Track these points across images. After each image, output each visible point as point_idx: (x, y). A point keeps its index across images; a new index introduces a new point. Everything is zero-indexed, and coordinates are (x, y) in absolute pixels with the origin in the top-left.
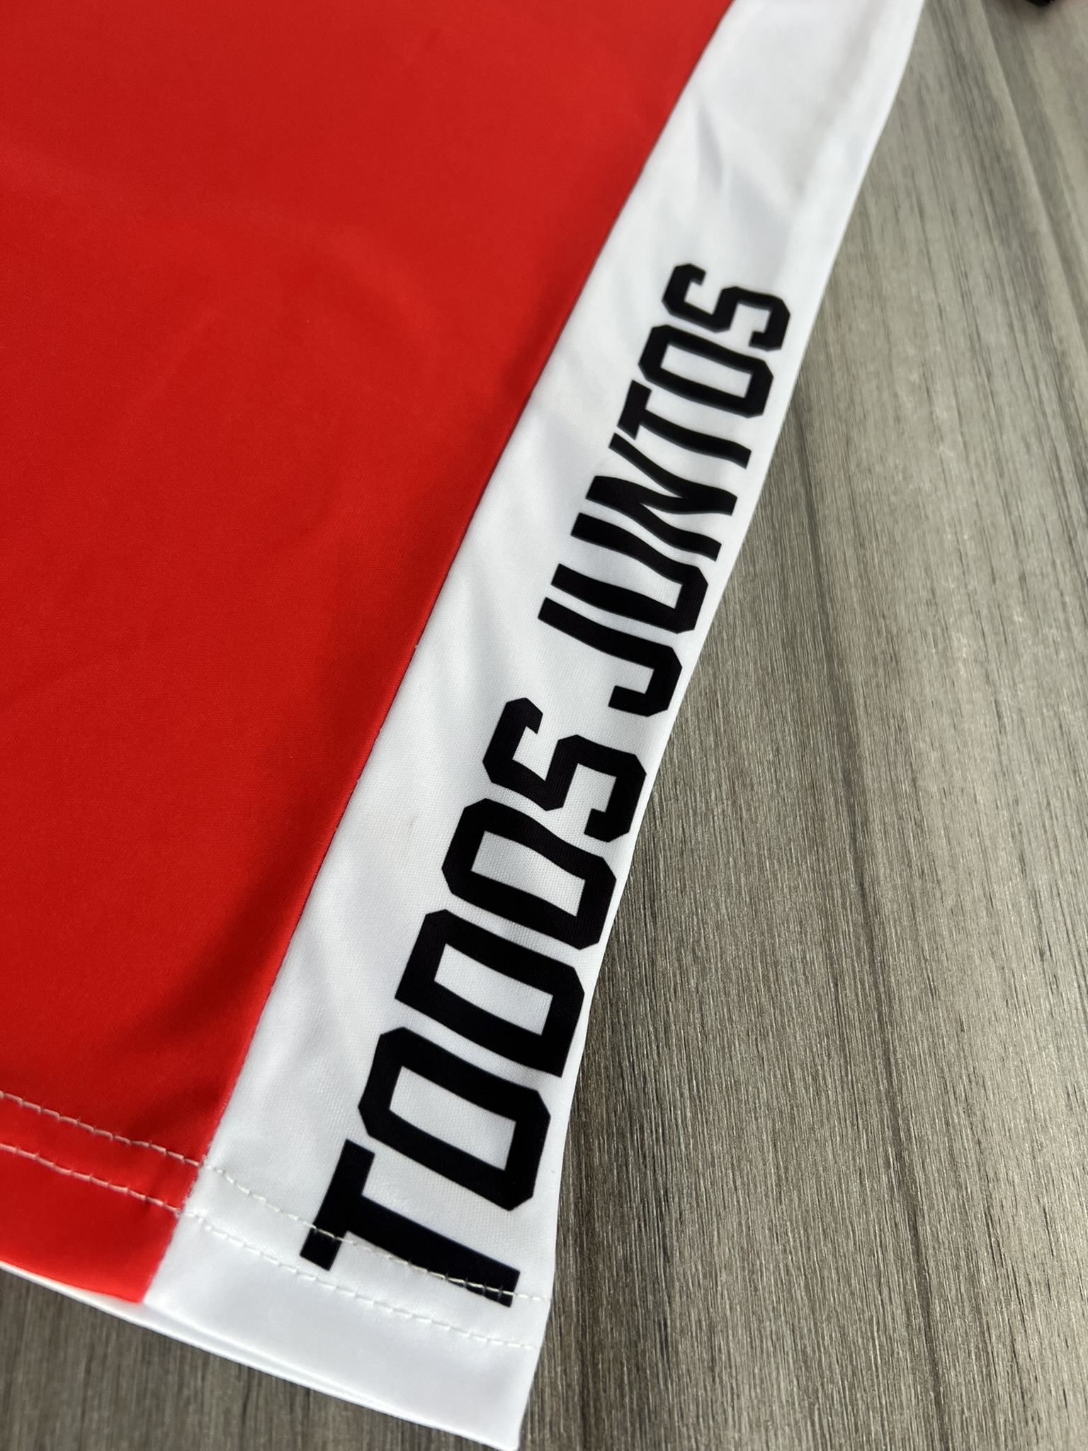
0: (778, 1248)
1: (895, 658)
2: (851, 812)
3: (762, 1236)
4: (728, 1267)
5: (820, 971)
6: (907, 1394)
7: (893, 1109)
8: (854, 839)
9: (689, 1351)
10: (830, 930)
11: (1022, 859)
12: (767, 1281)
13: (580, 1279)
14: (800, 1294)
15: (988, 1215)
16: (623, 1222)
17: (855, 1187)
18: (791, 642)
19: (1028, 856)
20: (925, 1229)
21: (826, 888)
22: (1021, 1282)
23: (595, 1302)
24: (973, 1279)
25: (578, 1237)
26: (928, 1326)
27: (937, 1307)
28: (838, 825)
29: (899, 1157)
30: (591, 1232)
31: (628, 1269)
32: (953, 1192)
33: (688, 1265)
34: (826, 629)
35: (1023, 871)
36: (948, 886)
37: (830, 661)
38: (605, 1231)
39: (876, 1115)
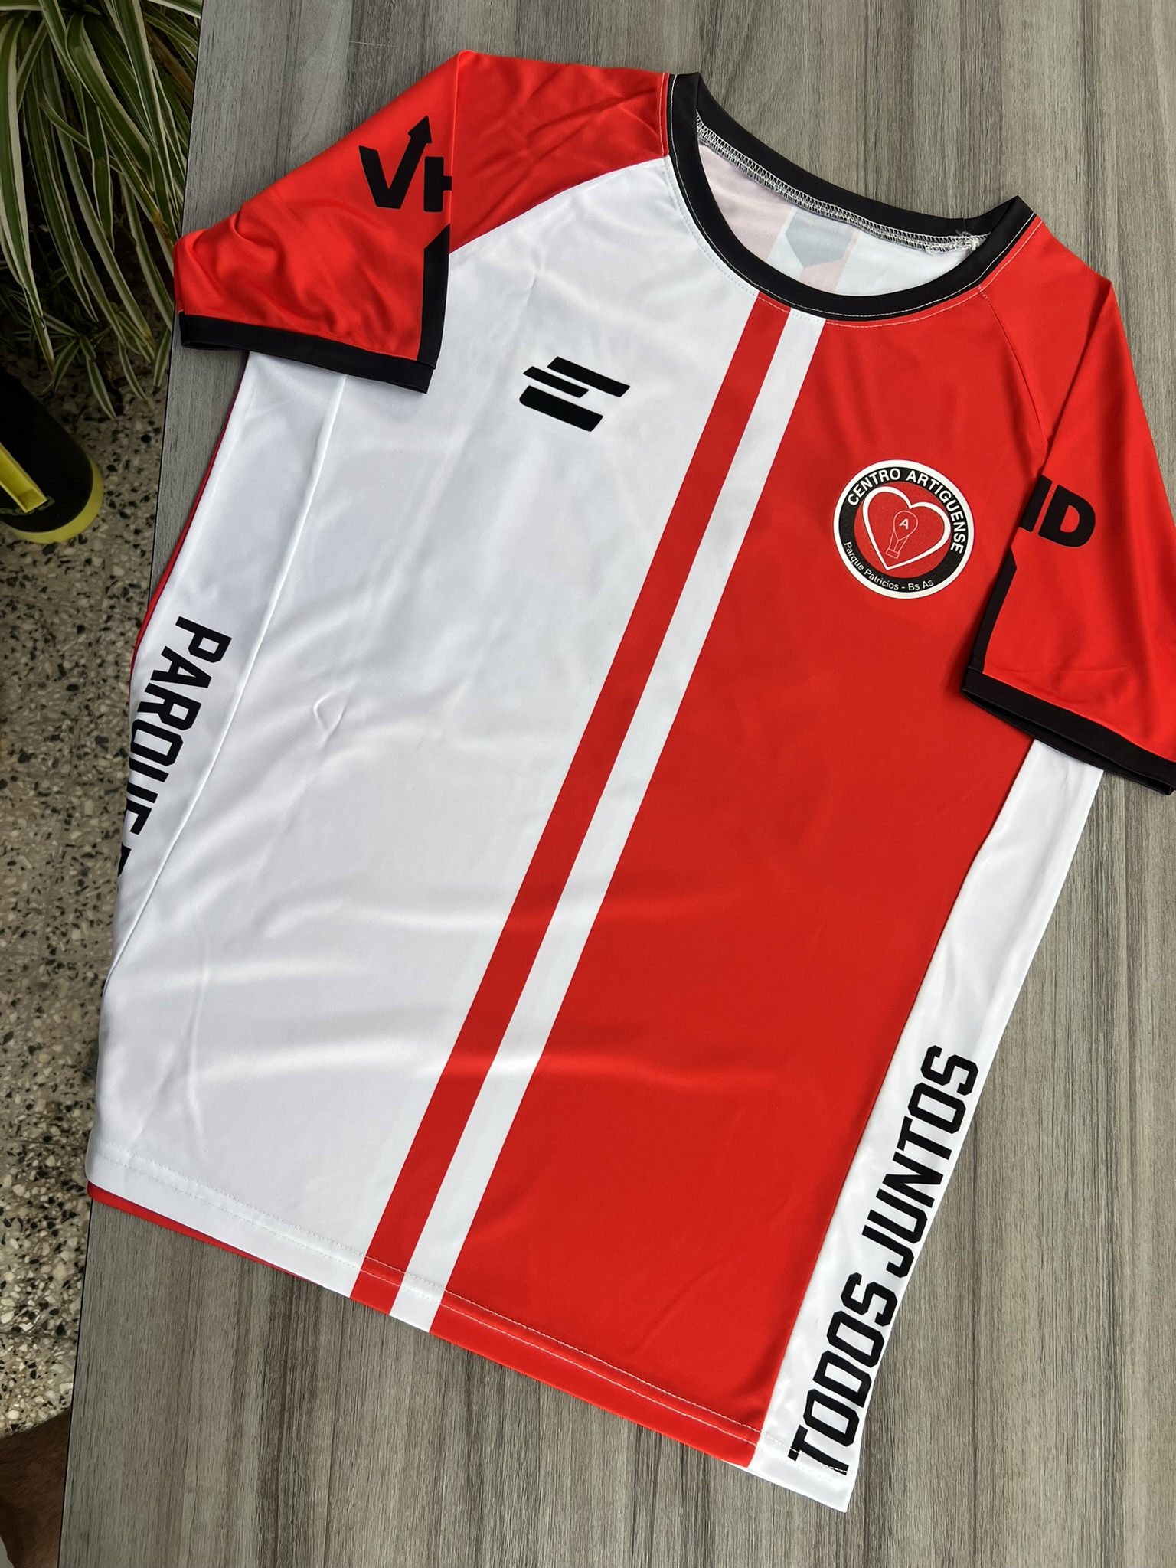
0: (929, 1458)
1: (1002, 1238)
2: (974, 1306)
3: (923, 1454)
4: (912, 1463)
5: (954, 1367)
6: (965, 1501)
7: (974, 1415)
8: (973, 1316)
9: (898, 1486)
10: (960, 1351)
11: (1040, 1323)
12: (924, 1467)
13: (866, 1464)
14: (934, 1472)
15: (1002, 1450)
16: (880, 1449)
17: (957, 1440)
18: (958, 1236)
19: (1043, 1321)
20: (979, 1454)
21: (960, 1337)
22: (1010, 1472)
23: (870, 1471)
24: (993, 1470)
25: (866, 1452)
26: (975, 1483)
27: (979, 1478)
28: (968, 1311)
29: (974, 1431)
30: (870, 1451)
31: (881, 1462)
32: (991, 1443)
33: (899, 1462)
34: (974, 1227)
35: (1040, 1327)
36: (1008, 1334)
37: (974, 1242)
38: (875, 1451)
39: (967, 1417)
